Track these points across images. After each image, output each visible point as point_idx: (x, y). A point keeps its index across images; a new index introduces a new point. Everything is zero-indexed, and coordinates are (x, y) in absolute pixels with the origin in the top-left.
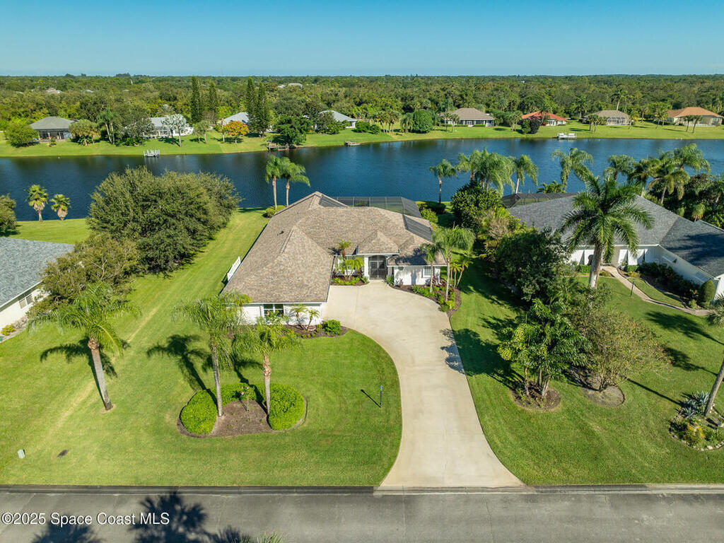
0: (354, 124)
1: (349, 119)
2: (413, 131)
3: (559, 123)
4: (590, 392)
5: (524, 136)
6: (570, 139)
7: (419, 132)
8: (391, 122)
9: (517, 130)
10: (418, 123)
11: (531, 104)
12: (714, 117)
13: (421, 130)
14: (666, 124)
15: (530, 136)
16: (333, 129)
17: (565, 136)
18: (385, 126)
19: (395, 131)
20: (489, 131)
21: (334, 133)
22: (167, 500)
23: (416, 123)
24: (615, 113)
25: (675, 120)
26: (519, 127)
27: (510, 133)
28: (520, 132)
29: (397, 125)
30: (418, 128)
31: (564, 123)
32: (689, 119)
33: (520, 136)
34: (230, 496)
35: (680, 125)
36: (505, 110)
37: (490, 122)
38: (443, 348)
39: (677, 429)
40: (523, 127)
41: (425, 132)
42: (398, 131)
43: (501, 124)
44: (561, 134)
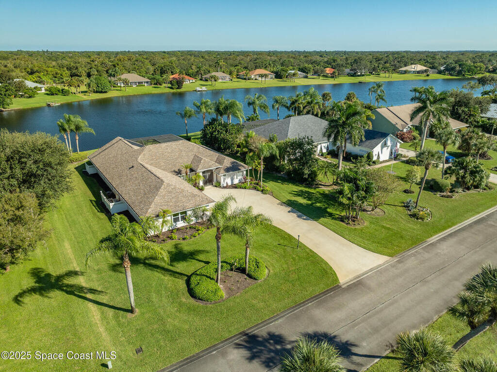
0: (43, 89)
1: (39, 85)
2: (97, 92)
3: (191, 81)
4: (369, 213)
5: (175, 91)
6: (204, 91)
7: (101, 92)
8: (78, 86)
9: (169, 87)
10: (100, 85)
11: (169, 69)
12: (271, 74)
13: (103, 91)
14: (249, 79)
15: (179, 90)
16: (31, 94)
17: (200, 89)
18: (73, 89)
19: (82, 92)
20: (148, 89)
21: (30, 97)
22: (248, 340)
23: (98, 86)
24: (219, 74)
25: (253, 76)
26: (170, 86)
27: (164, 89)
28: (171, 88)
29: (83, 88)
30: (100, 89)
31: (194, 81)
32: (261, 76)
33: (172, 91)
34: (280, 320)
35: (256, 79)
36: (153, 74)
37: (147, 82)
38: (289, 212)
39: (413, 216)
40: (172, 85)
41: (106, 92)
42: (86, 92)
43: (156, 84)
44: (198, 88)
